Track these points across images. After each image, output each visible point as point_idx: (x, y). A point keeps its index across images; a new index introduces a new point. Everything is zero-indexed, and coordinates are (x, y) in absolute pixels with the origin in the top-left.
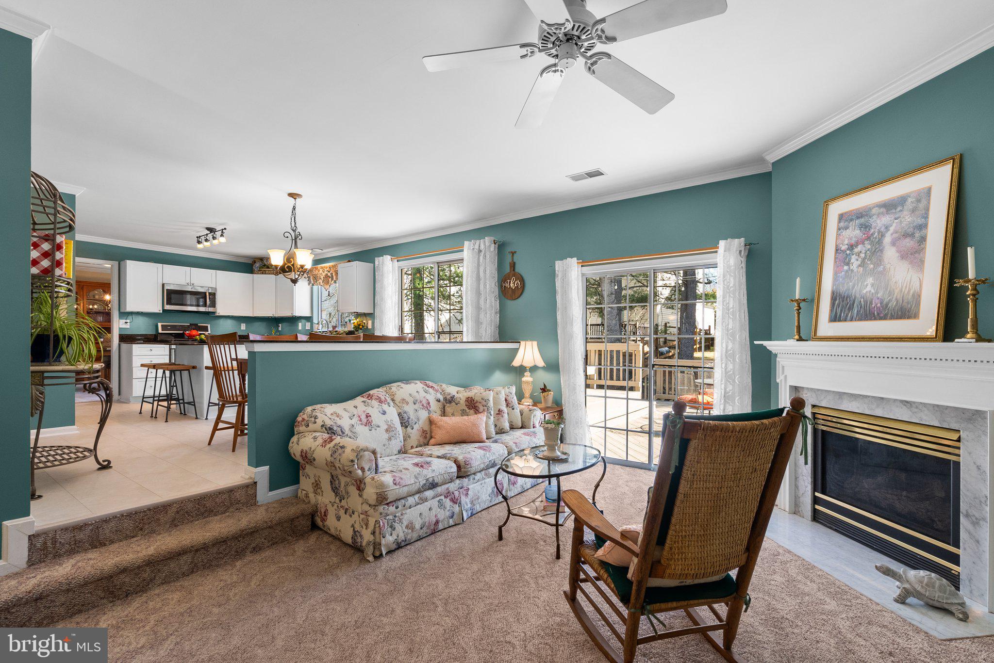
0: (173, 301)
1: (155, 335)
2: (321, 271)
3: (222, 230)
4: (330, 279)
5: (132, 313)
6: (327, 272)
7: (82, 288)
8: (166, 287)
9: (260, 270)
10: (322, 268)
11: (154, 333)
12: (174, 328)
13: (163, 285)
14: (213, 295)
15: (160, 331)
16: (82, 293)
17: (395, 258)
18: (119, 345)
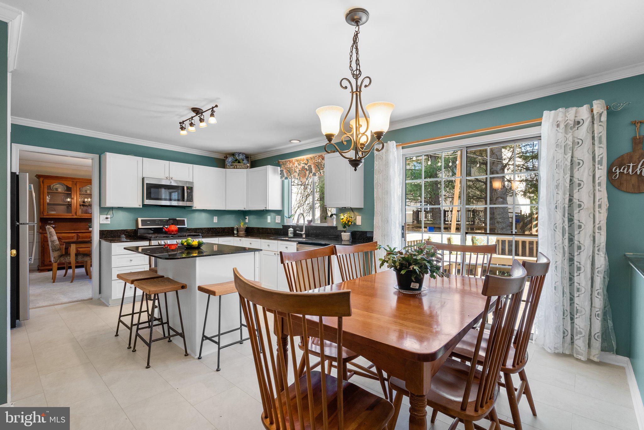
0: (152, 196)
1: (135, 230)
2: (296, 164)
3: (213, 108)
4: (307, 172)
5: (112, 209)
6: (304, 165)
7: (76, 184)
8: (146, 181)
9: (232, 165)
10: (297, 161)
11: (134, 228)
12: (153, 222)
13: (143, 179)
14: (191, 189)
15: (140, 226)
16: (75, 189)
17: (400, 145)
18: (100, 241)
